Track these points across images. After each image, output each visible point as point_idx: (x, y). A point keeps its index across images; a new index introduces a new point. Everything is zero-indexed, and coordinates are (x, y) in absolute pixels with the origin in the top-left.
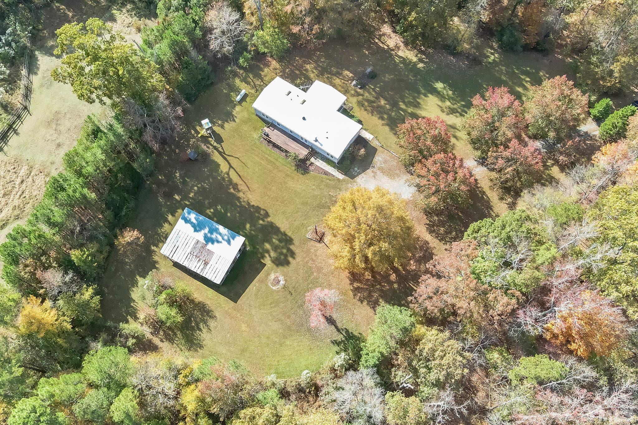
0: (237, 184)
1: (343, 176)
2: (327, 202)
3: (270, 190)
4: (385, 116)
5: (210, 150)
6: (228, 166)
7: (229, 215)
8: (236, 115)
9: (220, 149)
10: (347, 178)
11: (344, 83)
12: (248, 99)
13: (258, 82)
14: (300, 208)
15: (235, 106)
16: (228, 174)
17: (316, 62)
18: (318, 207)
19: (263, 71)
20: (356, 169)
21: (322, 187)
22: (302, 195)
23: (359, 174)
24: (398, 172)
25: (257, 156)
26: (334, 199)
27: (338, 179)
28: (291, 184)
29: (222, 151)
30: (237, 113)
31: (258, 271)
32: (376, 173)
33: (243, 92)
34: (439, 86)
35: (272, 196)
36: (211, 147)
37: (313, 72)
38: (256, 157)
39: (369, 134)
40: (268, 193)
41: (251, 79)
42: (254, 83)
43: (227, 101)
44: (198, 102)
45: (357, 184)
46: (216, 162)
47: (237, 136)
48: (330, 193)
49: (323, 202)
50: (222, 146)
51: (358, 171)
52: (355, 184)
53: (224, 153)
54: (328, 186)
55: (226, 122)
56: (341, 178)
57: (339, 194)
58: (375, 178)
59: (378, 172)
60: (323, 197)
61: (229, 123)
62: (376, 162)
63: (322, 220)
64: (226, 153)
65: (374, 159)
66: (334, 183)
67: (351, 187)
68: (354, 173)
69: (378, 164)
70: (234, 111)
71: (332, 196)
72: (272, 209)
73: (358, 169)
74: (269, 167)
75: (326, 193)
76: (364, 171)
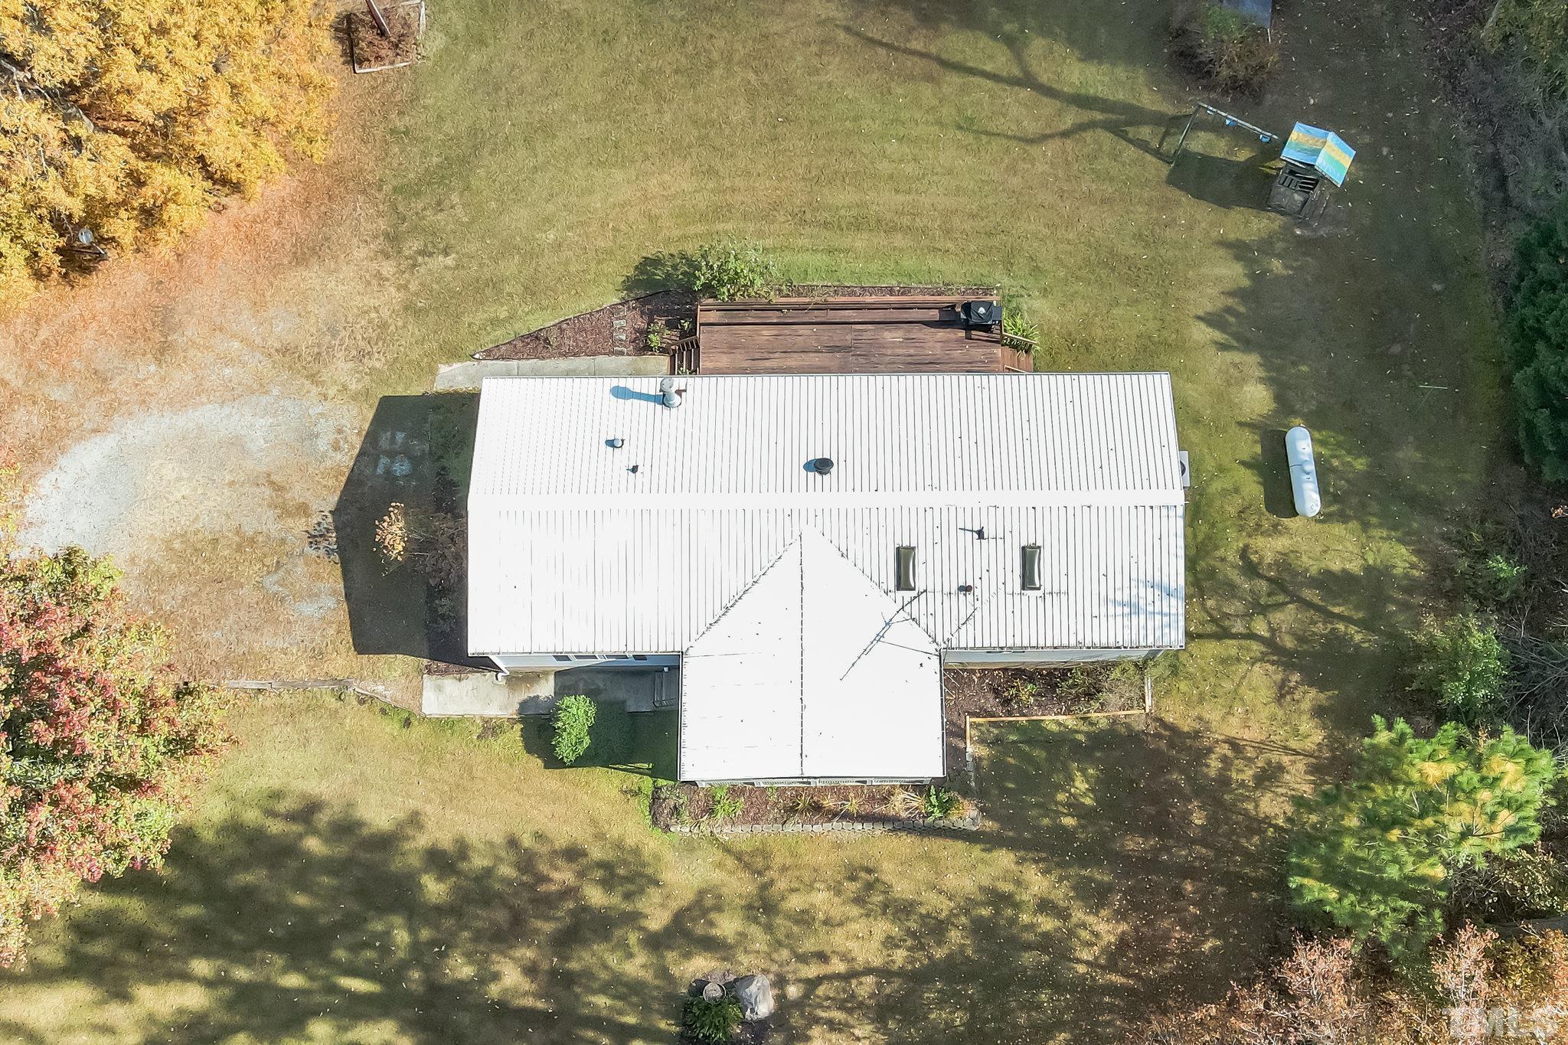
0: (930, 21)
1: (440, 386)
2: (439, 206)
3: (752, 95)
4: (434, 888)
6: (1042, 77)
8: (1236, 357)
10: (416, 390)
14: (545, 100)
15: (1286, 409)
16: (1008, 39)
18: (463, 160)
19: (1319, 712)
20: (401, 468)
21: (510, 265)
22: (581, 161)
23: (369, 451)
25: (947, 215)
26: (413, 245)
27: (453, 353)
28: (673, 182)
29: (1131, 131)
30: (1238, 372)
32: (286, 511)
35: (718, 72)
38: (948, 203)
39: (453, 710)
40: (752, 76)
41: (1340, 617)
42: (1309, 605)
43: (1350, 406)
44: (1485, 299)
45: (345, 388)
46: (1114, 65)
47: (1128, 248)
48: (450, 261)
49: (455, 198)
50: (1157, 153)
51: (384, 460)
52: (354, 386)
53: (1116, 129)
54: (485, 288)
55: (1246, 283)
56: (443, 369)
57: (406, 287)
58: (271, 483)
59: (269, 524)
60: (473, 221)
61: (1231, 294)
62: (318, 577)
63: (401, 113)
64: (1106, 138)
65: (340, 586)
66: (466, 319)
67: (362, 355)
68: (393, 437)
69: (301, 569)
70: (1259, 372)
71: (431, 255)
72: (672, 18)
73: (388, 472)
74: (842, 197)
75: (474, 246)
76: (352, 483)
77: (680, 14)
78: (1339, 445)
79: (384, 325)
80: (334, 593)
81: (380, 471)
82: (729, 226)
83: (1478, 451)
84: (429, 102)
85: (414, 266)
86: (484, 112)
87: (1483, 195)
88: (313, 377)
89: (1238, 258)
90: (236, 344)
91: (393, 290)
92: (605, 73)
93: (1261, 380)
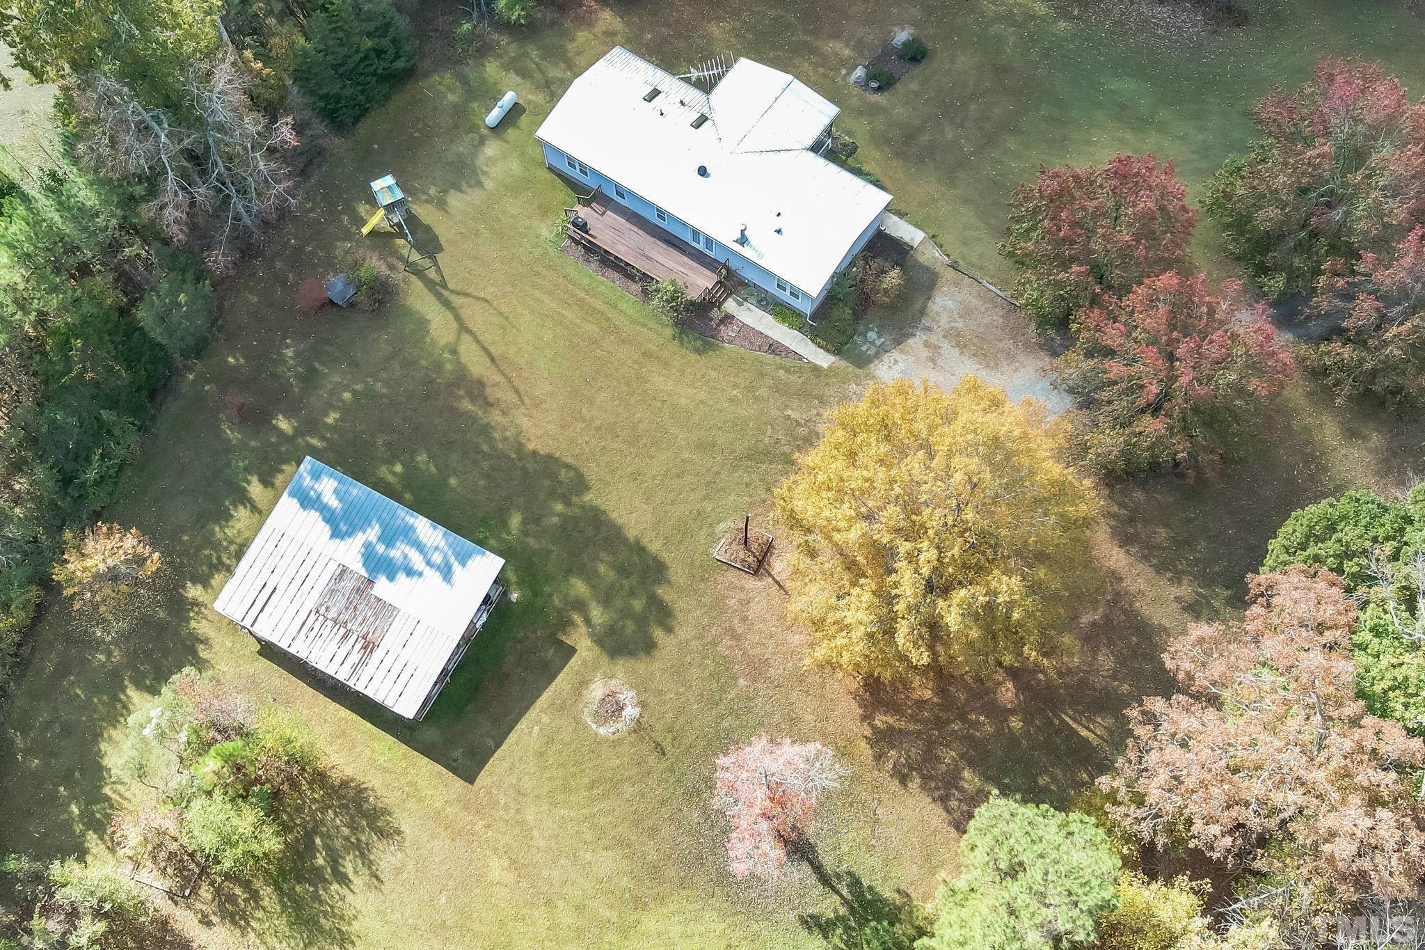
0: (481, 384)
1: (832, 358)
2: (777, 441)
3: (591, 402)
5: (399, 276)
6: (455, 326)
7: (453, 482)
8: (484, 168)
9: (432, 274)
10: (844, 363)
12: (524, 120)
14: (690, 461)
15: (482, 141)
16: (454, 352)
17: (736, 15)
18: (749, 457)
19: (572, 40)
20: (872, 335)
21: (763, 392)
22: (696, 419)
23: (882, 351)
24: (1008, 344)
25: (550, 293)
26: (802, 431)
27: (815, 369)
28: (660, 382)
29: (437, 279)
30: (492, 161)
32: (936, 348)
33: (509, 98)
34: (1126, 86)
35: (597, 423)
36: (401, 266)
38: (545, 298)
39: (912, 228)
40: (584, 411)
41: (534, 63)
42: (542, 73)
43: (456, 126)
44: (363, 128)
46: (418, 312)
47: (486, 234)
48: (789, 412)
49: (767, 440)
50: (436, 264)
51: (878, 343)
52: (871, 382)
53: (444, 285)
54: (780, 388)
55: (452, 191)
56: (825, 366)
57: (818, 414)
58: (935, 364)
59: (945, 346)
60: (765, 424)
61: (462, 192)
62: (937, 313)
63: (764, 501)
64: (451, 285)
65: (930, 303)
66: (800, 381)
68: (867, 350)
69: (943, 321)
70: (481, 157)
71: (796, 421)
72: (598, 465)
74: (590, 328)
75: (775, 413)
76: (898, 342)
77: (593, 464)
78: (475, 113)
80: (934, 303)
81: (883, 340)
85: (807, 421)
86: (724, 474)
87: (320, 167)
89: (445, 203)
91: (825, 416)
92: (652, 457)
93: (484, 154)
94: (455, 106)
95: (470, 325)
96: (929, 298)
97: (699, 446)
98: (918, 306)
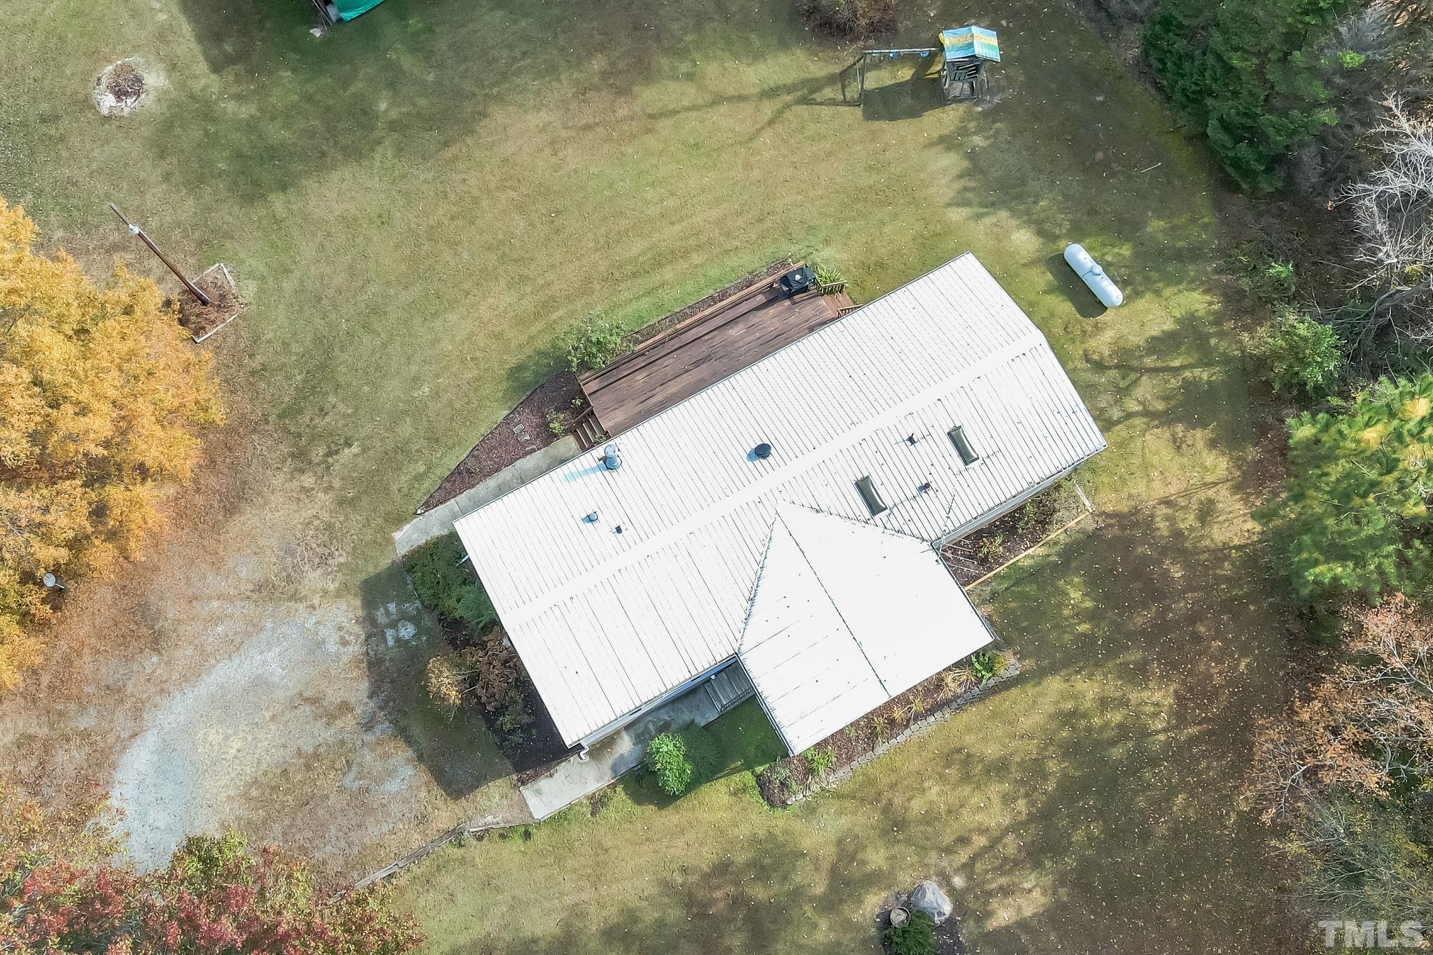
0: (623, 91)
1: (402, 550)
2: (323, 412)
3: (521, 208)
5: (849, 54)
6: (726, 91)
8: (991, 219)
9: (831, 92)
10: (385, 563)
11: (963, 841)
12: (1064, 307)
13: (1146, 391)
14: (361, 290)
15: (1050, 237)
17: (1179, 754)
18: (322, 367)
19: (1212, 445)
20: (407, 631)
21: (406, 428)
22: (417, 321)
23: (374, 632)
25: (720, 222)
26: (318, 452)
27: (399, 520)
28: (499, 301)
29: (819, 96)
31: (210, 36)
32: (331, 718)
35: (485, 203)
37: (1104, 703)
38: (715, 213)
39: (558, 804)
40: (512, 194)
41: (1183, 367)
42: (1156, 370)
43: (1092, 212)
44: (1140, 90)
45: (325, 592)
47: (867, 180)
48: (355, 449)
50: (845, 103)
51: (390, 633)
52: (332, 587)
53: (806, 101)
54: (398, 455)
55: (965, 164)
56: (397, 535)
57: (330, 487)
58: (306, 700)
59: (324, 734)
60: (357, 409)
61: (960, 177)
62: (387, 756)
63: (251, 356)
64: (803, 110)
65: (410, 753)
66: (394, 488)
67: (324, 560)
68: (387, 610)
69: (368, 757)
70: (1014, 222)
71: (337, 452)
72: (425, 181)
73: (398, 640)
74: (636, 247)
75: (368, 428)
76: (373, 665)
77: (430, 176)
78: (1103, 245)
79: (329, 527)
80: (408, 761)
81: (391, 643)
82: (561, 312)
83: (1201, 198)
84: (270, 336)
85: (328, 468)
86: (318, 322)
87: (1091, 20)
88: (294, 597)
89: (948, 149)
90: (215, 604)
91: (321, 495)
92: (397, 247)
93: (1019, 227)
94: (1137, 225)
95: (724, 108)
96: (420, 758)
97: (375, 310)
98: (417, 731)
